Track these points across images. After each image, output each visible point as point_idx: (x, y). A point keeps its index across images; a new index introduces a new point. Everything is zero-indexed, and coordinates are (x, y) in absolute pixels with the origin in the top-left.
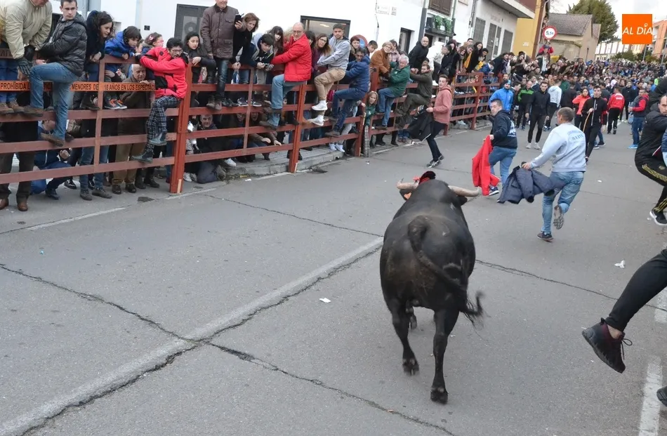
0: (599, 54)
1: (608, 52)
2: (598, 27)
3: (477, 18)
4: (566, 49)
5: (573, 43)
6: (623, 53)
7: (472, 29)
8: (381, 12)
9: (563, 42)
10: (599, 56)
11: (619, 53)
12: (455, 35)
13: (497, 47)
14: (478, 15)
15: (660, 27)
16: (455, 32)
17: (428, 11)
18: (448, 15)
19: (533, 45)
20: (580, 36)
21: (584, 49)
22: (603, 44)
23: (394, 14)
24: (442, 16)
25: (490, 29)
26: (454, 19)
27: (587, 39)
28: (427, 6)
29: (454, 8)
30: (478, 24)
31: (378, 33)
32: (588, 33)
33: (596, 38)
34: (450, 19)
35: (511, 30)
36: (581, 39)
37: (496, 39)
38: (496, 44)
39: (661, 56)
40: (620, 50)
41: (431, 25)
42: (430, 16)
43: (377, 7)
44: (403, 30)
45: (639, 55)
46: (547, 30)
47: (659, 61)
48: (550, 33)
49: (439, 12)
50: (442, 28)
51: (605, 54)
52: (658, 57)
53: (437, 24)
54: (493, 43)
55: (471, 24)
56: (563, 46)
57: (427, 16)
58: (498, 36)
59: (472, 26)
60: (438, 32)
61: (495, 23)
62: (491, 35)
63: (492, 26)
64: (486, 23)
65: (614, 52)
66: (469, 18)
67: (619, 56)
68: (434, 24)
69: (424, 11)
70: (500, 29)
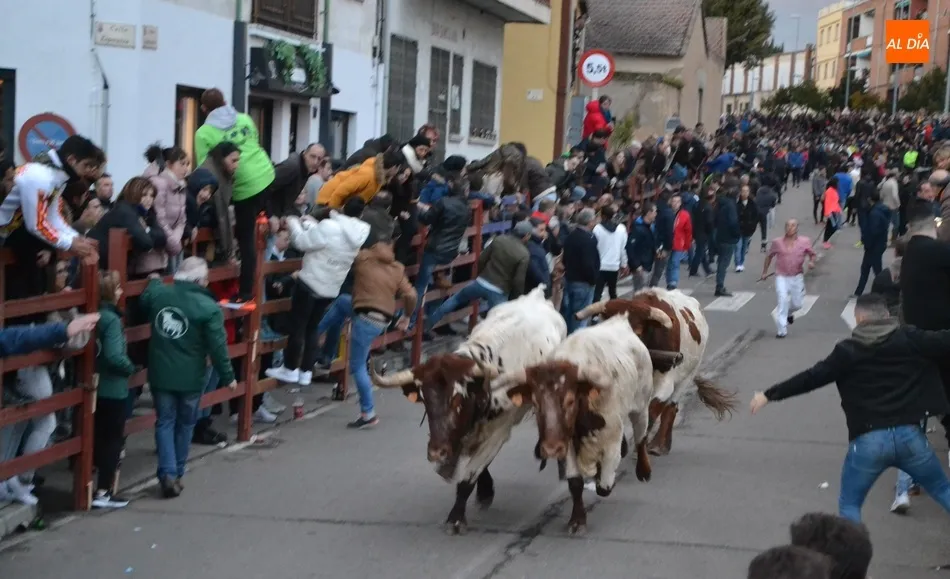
0: (731, 95)
1: (753, 86)
2: (719, 26)
3: (393, 37)
4: (642, 96)
5: (658, 78)
6: (791, 88)
7: (383, 70)
8: (109, 42)
9: (633, 77)
10: (731, 101)
11: (782, 91)
12: (336, 91)
13: (456, 114)
14: (394, 26)
15: (878, 12)
16: (336, 81)
17: (253, 29)
18: (310, 34)
19: (553, 98)
20: (678, 56)
21: (689, 91)
22: (739, 68)
23: (149, 45)
24: (293, 40)
25: (434, 62)
26: (328, 47)
27: (695, 63)
28: (246, 15)
29: (326, 13)
30: (398, 54)
31: (106, 106)
32: (695, 46)
33: (717, 57)
34: (315, 46)
35: (491, 60)
36: (679, 65)
37: (453, 91)
38: (452, 103)
39: (890, 92)
40: (783, 82)
41: (265, 71)
42: (259, 44)
43: (96, 28)
44: (183, 92)
45: (833, 92)
46: (588, 61)
47: (886, 107)
48: (597, 67)
49: (285, 28)
50: (298, 75)
51: (745, 94)
52: (883, 96)
53: (283, 66)
54: (444, 104)
55: (378, 53)
56: (636, 89)
57: (250, 44)
58: (458, 81)
59: (381, 61)
60: (285, 88)
61: (443, 44)
62: (439, 81)
63: (439, 55)
64: (420, 47)
65: (768, 84)
66: (370, 39)
67: (783, 97)
68: (271, 65)
69: (239, 29)
70: (459, 60)
